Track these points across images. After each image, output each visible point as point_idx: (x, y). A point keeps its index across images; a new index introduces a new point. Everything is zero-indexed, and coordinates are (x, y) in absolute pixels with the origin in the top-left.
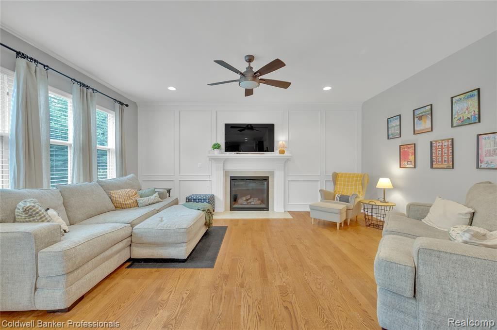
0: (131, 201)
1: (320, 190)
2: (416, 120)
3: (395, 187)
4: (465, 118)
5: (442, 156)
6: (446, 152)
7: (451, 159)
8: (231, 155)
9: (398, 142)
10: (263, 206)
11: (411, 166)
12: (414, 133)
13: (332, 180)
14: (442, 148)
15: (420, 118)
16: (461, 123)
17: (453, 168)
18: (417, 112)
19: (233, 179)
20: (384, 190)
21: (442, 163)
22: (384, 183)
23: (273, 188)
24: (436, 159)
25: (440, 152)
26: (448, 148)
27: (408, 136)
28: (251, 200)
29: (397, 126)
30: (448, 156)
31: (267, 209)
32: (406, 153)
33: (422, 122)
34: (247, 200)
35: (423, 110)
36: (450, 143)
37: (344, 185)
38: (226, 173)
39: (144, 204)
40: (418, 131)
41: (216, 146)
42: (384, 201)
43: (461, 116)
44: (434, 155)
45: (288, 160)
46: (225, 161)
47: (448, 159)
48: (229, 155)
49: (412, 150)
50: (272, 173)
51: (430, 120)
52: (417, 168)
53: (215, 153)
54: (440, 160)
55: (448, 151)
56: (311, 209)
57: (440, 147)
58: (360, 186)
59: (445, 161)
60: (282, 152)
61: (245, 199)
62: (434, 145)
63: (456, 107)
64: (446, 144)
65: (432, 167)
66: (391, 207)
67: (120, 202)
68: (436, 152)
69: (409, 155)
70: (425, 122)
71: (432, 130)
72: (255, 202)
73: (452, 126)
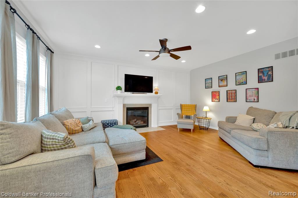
0: (79, 128)
1: (177, 114)
2: (220, 81)
3: (211, 111)
4: (241, 82)
5: (232, 97)
6: (233, 95)
7: (235, 98)
8: (129, 94)
9: (211, 90)
10: (145, 124)
11: (218, 101)
12: (219, 87)
13: (180, 108)
14: (232, 93)
15: (222, 80)
16: (239, 84)
17: (236, 102)
18: (220, 78)
19: (128, 109)
20: (206, 112)
21: (232, 99)
22: (206, 109)
23: (151, 114)
24: (229, 98)
25: (231, 95)
26: (234, 93)
27: (215, 87)
28: (137, 122)
29: (210, 83)
30: (234, 97)
31: (147, 126)
32: (215, 96)
33: (223, 82)
34: (135, 122)
35: (223, 77)
36: (235, 91)
37: (186, 110)
38: (124, 105)
39: (88, 129)
40: (221, 86)
41: (119, 88)
42: (206, 117)
43: (239, 81)
44: (228, 96)
45: (159, 97)
46: (124, 97)
47: (234, 98)
48: (126, 94)
49: (218, 94)
50: (151, 105)
51: (226, 81)
52: (220, 102)
53: (118, 92)
54: (231, 98)
55: (234, 95)
56: (178, 123)
57: (231, 93)
58: (194, 111)
59: (233, 99)
60: (156, 93)
61: (134, 121)
62: (228, 92)
63: (237, 77)
64: (233, 92)
65: (227, 101)
66: (209, 120)
67: (72, 129)
68: (229, 95)
69: (216, 96)
70: (224, 82)
71: (227, 86)
72: (140, 123)
73: (236, 85)
